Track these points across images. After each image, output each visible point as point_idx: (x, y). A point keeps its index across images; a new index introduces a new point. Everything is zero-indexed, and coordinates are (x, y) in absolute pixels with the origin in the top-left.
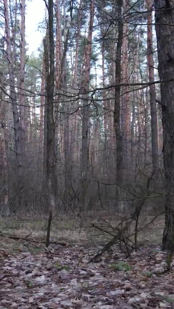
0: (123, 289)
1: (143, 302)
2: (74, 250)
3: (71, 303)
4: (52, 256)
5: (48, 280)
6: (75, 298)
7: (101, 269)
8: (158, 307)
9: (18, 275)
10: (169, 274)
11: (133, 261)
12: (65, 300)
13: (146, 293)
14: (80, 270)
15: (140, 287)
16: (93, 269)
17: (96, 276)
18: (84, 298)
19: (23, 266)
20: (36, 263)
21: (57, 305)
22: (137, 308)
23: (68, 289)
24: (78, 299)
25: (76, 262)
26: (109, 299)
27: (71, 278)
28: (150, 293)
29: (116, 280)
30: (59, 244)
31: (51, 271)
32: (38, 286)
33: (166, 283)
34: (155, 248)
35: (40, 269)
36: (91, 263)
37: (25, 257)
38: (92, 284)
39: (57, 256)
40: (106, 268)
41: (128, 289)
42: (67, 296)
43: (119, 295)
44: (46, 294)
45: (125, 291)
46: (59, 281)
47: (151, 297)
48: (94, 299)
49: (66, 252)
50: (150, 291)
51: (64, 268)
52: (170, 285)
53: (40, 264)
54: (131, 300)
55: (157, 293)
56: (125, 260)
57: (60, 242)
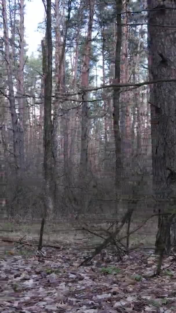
0: (110, 293)
1: (129, 306)
2: (67, 254)
3: (56, 307)
4: (43, 259)
5: (36, 284)
6: (61, 302)
7: (91, 273)
8: (143, 311)
9: (7, 279)
10: (158, 277)
11: (124, 265)
12: (51, 304)
13: (133, 297)
14: (69, 274)
15: (127, 291)
16: (83, 273)
17: (85, 279)
18: (69, 302)
19: (12, 270)
20: (26, 266)
21: (42, 310)
22: (121, 312)
23: (55, 293)
24: (63, 303)
25: (67, 265)
26: (94, 303)
27: (60, 282)
28: (136, 297)
29: (104, 284)
30: (53, 247)
31: (40, 275)
32: (25, 290)
33: (154, 287)
34: (149, 251)
35: (29, 273)
36: (81, 267)
37: (16, 260)
38: (80, 288)
39: (49, 259)
40: (96, 272)
41: (114, 293)
42: (53, 300)
43: (105, 299)
44: (32, 298)
45: (111, 295)
46: (47, 285)
47: (137, 302)
48: (79, 303)
49: (59, 255)
50: (137, 295)
51: (53, 272)
52: (158, 289)
53: (30, 268)
54: (117, 304)
55: (144, 297)
56: (117, 263)
57: (53, 245)
